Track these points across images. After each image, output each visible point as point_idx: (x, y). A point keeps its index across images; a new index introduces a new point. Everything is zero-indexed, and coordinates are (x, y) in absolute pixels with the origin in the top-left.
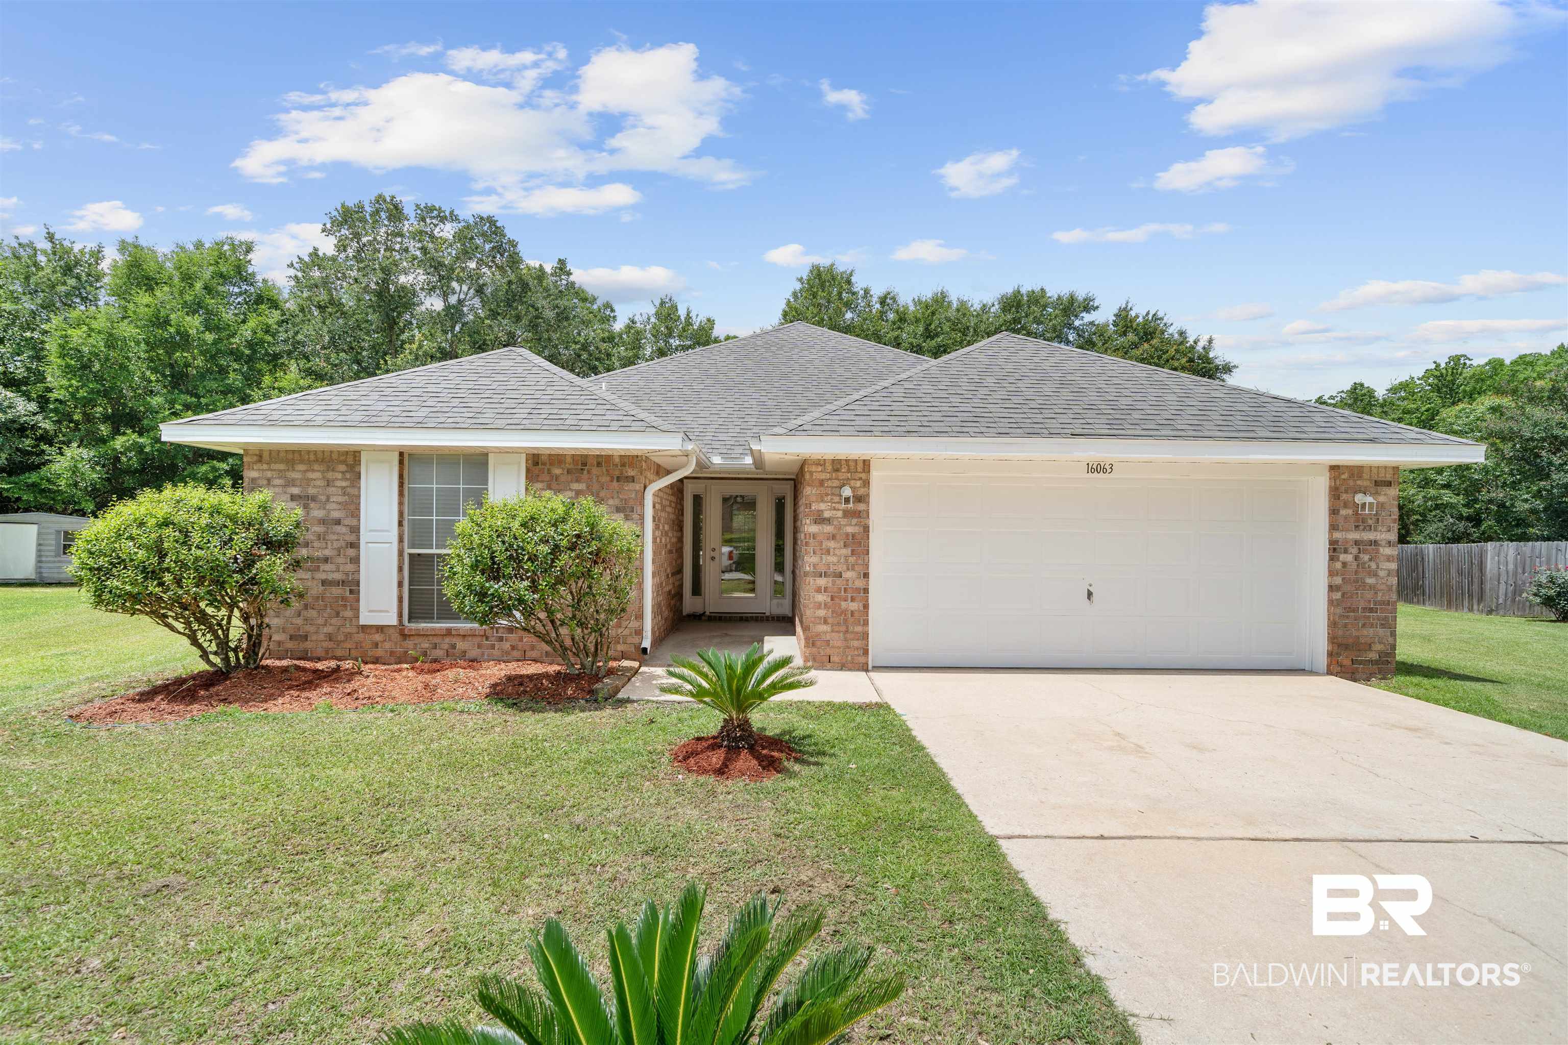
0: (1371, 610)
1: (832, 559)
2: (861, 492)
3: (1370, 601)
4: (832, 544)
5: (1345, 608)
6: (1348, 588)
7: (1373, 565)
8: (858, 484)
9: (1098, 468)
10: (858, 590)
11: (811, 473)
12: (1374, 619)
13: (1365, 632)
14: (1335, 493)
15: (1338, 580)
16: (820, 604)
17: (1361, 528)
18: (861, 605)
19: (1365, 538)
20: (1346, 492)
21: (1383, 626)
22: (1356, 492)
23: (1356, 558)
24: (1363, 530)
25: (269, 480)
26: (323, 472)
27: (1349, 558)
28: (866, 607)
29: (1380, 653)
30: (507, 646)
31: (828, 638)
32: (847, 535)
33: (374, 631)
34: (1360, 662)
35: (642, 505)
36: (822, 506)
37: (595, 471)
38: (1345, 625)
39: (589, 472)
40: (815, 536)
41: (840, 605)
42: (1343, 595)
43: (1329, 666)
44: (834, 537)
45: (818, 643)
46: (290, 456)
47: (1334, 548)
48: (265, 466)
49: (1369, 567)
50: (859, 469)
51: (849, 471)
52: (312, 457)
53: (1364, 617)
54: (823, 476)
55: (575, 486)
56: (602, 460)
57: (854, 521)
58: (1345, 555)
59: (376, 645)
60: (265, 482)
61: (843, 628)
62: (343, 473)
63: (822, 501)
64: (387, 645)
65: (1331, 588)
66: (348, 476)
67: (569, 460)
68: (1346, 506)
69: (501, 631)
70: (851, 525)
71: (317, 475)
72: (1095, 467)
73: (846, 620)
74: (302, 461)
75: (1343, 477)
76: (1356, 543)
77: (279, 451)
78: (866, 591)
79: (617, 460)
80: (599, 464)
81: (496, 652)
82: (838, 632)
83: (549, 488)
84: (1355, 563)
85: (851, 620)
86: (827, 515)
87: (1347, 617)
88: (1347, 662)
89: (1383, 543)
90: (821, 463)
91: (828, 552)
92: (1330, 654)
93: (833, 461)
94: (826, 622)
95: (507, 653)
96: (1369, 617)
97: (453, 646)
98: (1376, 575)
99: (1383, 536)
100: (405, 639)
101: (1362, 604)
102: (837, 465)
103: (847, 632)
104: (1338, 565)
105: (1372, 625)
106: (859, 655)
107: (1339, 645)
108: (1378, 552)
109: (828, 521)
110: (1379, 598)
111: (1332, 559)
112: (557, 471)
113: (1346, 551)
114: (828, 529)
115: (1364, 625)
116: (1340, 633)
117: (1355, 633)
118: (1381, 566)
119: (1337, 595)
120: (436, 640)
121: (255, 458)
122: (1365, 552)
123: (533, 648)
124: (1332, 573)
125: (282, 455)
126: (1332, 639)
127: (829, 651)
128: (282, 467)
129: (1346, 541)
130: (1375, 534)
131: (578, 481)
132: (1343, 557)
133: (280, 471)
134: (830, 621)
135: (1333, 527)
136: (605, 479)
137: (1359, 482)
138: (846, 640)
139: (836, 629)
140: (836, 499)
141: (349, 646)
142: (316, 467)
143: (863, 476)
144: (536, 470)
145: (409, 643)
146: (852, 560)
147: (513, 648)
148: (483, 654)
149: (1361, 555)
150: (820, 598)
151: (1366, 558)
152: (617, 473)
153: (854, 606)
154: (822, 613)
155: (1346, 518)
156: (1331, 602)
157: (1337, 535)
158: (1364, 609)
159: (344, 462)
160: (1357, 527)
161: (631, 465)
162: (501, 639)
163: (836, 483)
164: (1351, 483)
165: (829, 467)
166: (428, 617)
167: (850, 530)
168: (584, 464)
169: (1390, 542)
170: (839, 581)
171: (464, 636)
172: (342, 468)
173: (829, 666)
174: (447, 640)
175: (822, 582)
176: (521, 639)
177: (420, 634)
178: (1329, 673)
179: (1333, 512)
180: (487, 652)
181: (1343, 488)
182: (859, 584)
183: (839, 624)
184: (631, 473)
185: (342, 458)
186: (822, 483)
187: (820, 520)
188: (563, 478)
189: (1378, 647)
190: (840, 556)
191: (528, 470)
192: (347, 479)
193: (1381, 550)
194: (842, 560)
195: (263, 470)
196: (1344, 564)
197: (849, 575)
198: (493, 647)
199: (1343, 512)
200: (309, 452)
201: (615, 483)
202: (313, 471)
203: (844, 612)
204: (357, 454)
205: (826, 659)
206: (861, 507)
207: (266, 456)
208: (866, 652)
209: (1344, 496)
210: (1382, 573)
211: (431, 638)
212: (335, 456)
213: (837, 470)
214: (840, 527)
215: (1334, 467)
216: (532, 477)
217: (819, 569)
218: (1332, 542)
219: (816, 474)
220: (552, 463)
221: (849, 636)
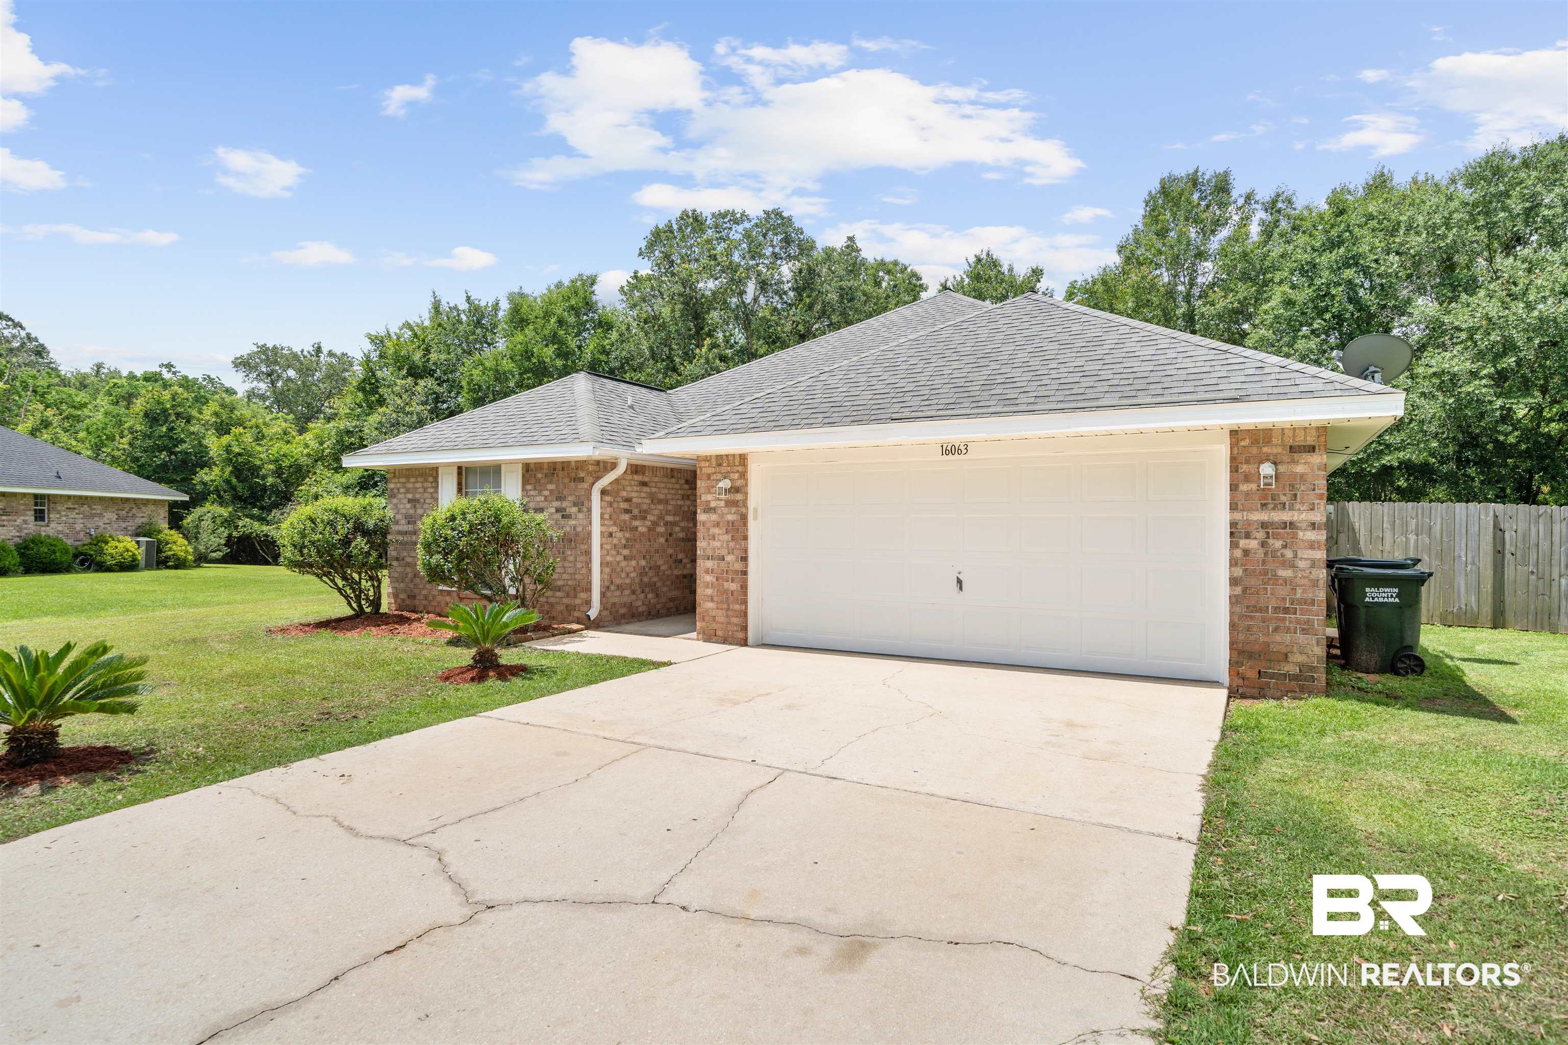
0: (1286, 610)
1: (717, 544)
2: (739, 483)
3: (1284, 599)
4: (716, 531)
5: (1248, 607)
7: (1289, 554)
8: (736, 476)
9: (950, 450)
10: (736, 572)
11: (701, 468)
12: (1291, 622)
13: (1278, 638)
14: (1236, 464)
15: (1238, 572)
16: (708, 583)
17: (1271, 506)
18: (739, 585)
19: (1276, 519)
20: (1247, 462)
21: (1304, 631)
22: (1261, 462)
23: (1263, 544)
24: (1274, 509)
25: (398, 490)
27: (1253, 544)
28: (745, 587)
29: (1301, 666)
31: (714, 614)
32: (728, 522)
33: (446, 594)
34: (1272, 676)
35: (589, 500)
36: (709, 497)
37: (561, 474)
38: (1249, 628)
40: (707, 524)
41: (723, 586)
42: (1245, 590)
43: (1233, 680)
44: (718, 524)
45: (707, 618)
46: (408, 473)
47: (1236, 532)
49: (1283, 555)
50: (737, 464)
51: (728, 465)
52: (417, 473)
53: (1277, 618)
54: (710, 470)
55: (550, 487)
57: (734, 510)
58: (1247, 541)
59: (447, 604)
61: (725, 606)
63: (709, 493)
65: (1234, 582)
66: (434, 485)
67: (546, 466)
68: (1247, 479)
70: (730, 513)
72: (949, 448)
75: (1242, 443)
76: (1264, 525)
77: (402, 470)
78: (745, 573)
79: (573, 464)
82: (722, 609)
83: (535, 489)
84: (1261, 552)
85: (731, 598)
86: (713, 504)
87: (1252, 618)
88: (1252, 674)
89: (1304, 525)
90: (707, 459)
91: (714, 538)
92: (1235, 663)
93: (717, 456)
94: (712, 600)
96: (1284, 619)
98: (1293, 566)
99: (1303, 516)
101: (1273, 604)
102: (720, 460)
103: (728, 609)
104: (1238, 553)
105: (1288, 630)
106: (737, 631)
107: (1241, 652)
108: (1295, 536)
109: (714, 510)
110: (1298, 596)
111: (1234, 545)
112: (539, 476)
113: (1248, 536)
114: (714, 517)
115: (1276, 629)
116: (1241, 637)
117: (1262, 639)
118: (1300, 555)
119: (1238, 590)
121: (392, 475)
122: (1276, 537)
124: (1233, 563)
125: (404, 472)
126: (1237, 644)
127: (714, 626)
128: (404, 480)
129: (1249, 523)
130: (1290, 513)
131: (551, 483)
132: (1243, 543)
134: (715, 599)
135: (1233, 507)
136: (566, 480)
137: (1265, 450)
138: (727, 616)
139: (720, 606)
141: (434, 604)
142: (419, 479)
143: (740, 469)
144: (527, 475)
146: (732, 544)
149: (1271, 541)
150: (709, 578)
151: (1278, 544)
152: (573, 475)
153: (733, 586)
154: (709, 591)
155: (1248, 494)
156: (1234, 599)
157: (1238, 516)
158: (1276, 609)
159: (433, 475)
160: (1264, 506)
161: (582, 469)
163: (719, 476)
164: (1254, 451)
165: (714, 463)
167: (730, 517)
168: (555, 469)
169: (1313, 524)
170: (722, 564)
172: (432, 479)
173: (714, 639)
175: (709, 564)
178: (1230, 685)
179: (1234, 487)
181: (1242, 458)
182: (738, 566)
183: (722, 602)
184: (582, 475)
185: (432, 472)
186: (709, 477)
187: (709, 510)
188: (542, 481)
189: (1299, 658)
190: (723, 541)
191: (523, 476)
192: (433, 487)
193: (1301, 534)
194: (725, 545)
195: (396, 483)
196: (1246, 552)
197: (729, 558)
199: (1244, 487)
200: (415, 469)
201: (572, 484)
202: (420, 482)
203: (726, 591)
204: (438, 469)
205: (712, 632)
206: (739, 497)
207: (397, 473)
208: (746, 629)
209: (1244, 468)
210: (1302, 564)
212: (429, 471)
213: (720, 465)
214: (722, 516)
215: (1234, 433)
216: (525, 481)
217: (710, 553)
218: (1233, 524)
219: (705, 469)
220: (536, 470)
221: (730, 613)
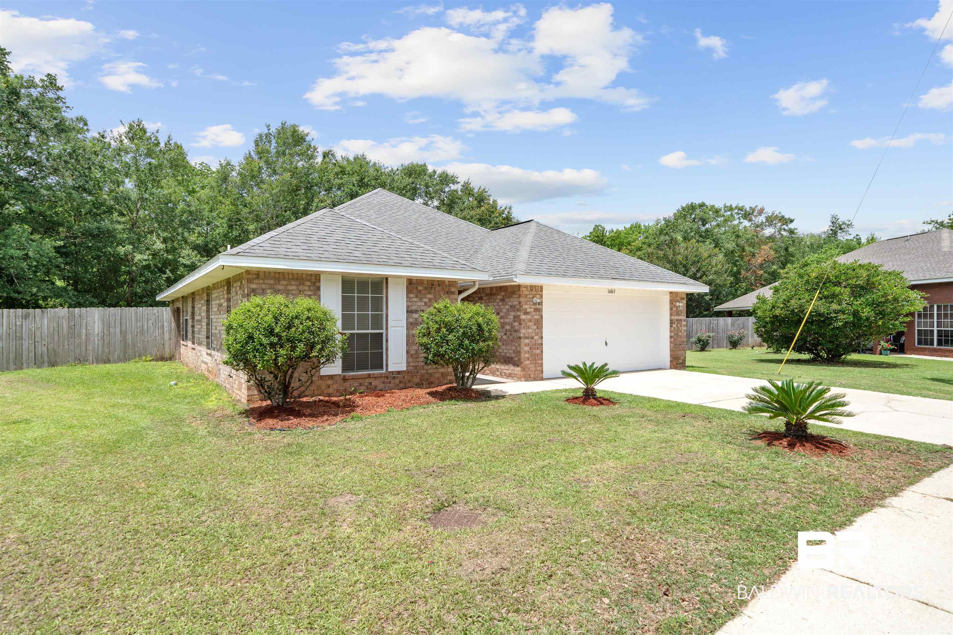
1: (530, 331)
2: (540, 300)
3: (680, 341)
4: (530, 324)
5: (674, 344)
6: (675, 337)
7: (680, 328)
8: (539, 296)
9: (611, 291)
10: (539, 344)
11: (523, 291)
13: (679, 353)
14: (672, 302)
15: (673, 334)
16: (526, 351)
17: (677, 315)
18: (540, 351)
19: (679, 318)
20: (674, 302)
21: (683, 350)
22: (677, 302)
23: (677, 326)
25: (263, 290)
26: (297, 285)
28: (542, 351)
29: (682, 360)
30: (397, 381)
31: (529, 367)
32: (535, 319)
33: (327, 378)
34: (678, 365)
36: (527, 307)
37: (438, 288)
39: (434, 288)
40: (524, 320)
41: (533, 351)
43: (671, 366)
44: (531, 321)
45: (526, 369)
46: (277, 276)
47: (671, 322)
48: (261, 281)
50: (539, 290)
51: (536, 291)
52: (291, 276)
53: (678, 347)
54: (527, 293)
55: (429, 296)
56: (440, 283)
57: (538, 313)
58: (674, 325)
59: (329, 387)
60: (261, 291)
61: (534, 362)
62: (309, 286)
63: (527, 304)
64: (335, 386)
65: (671, 337)
66: (312, 288)
67: (426, 282)
68: (673, 307)
69: (394, 373)
70: (536, 315)
71: (294, 287)
73: (535, 358)
74: (284, 279)
75: (671, 296)
76: (677, 320)
77: (270, 272)
78: (542, 344)
79: (447, 283)
80: (439, 285)
81: (392, 385)
82: (533, 364)
83: (417, 297)
84: (677, 328)
85: (537, 358)
86: (528, 310)
87: (675, 347)
88: (675, 364)
89: (683, 320)
90: (526, 287)
91: (529, 328)
92: (671, 361)
93: (530, 286)
94: (528, 360)
95: (398, 385)
97: (371, 383)
98: (681, 332)
99: (683, 317)
100: (345, 382)
101: (678, 343)
102: (532, 288)
104: (673, 328)
105: (681, 350)
106: (540, 374)
107: (673, 358)
109: (529, 313)
110: (682, 340)
111: (671, 326)
112: (420, 288)
113: (673, 323)
114: (529, 317)
116: (673, 353)
117: (677, 353)
118: (682, 328)
120: (361, 381)
121: (255, 276)
122: (679, 323)
123: (409, 381)
124: (671, 332)
125: (272, 274)
126: (671, 356)
127: (529, 373)
128: (272, 282)
129: (674, 320)
130: (681, 317)
131: (429, 293)
133: (271, 284)
134: (530, 359)
135: (671, 315)
136: (442, 292)
137: (677, 298)
138: (535, 367)
139: (532, 362)
140: (531, 303)
141: (313, 389)
142: (293, 283)
143: (540, 293)
144: (410, 287)
145: (347, 384)
146: (537, 330)
147: (400, 382)
148: (385, 387)
150: (527, 348)
151: (679, 326)
152: (447, 290)
153: (538, 352)
154: (527, 355)
155: (674, 311)
156: (671, 342)
157: (673, 317)
159: (309, 280)
160: (675, 314)
161: (453, 286)
162: (394, 378)
163: (531, 296)
164: (673, 298)
165: (529, 289)
166: (352, 369)
167: (536, 317)
168: (433, 285)
170: (533, 341)
171: (376, 378)
172: (308, 283)
173: (530, 379)
174: (367, 381)
175: (527, 341)
176: (404, 378)
177: (353, 378)
178: (671, 368)
179: (671, 309)
180: (387, 385)
182: (539, 342)
183: (533, 360)
184: (453, 289)
185: (309, 278)
186: (526, 296)
187: (526, 313)
188: (423, 292)
189: (682, 358)
190: (533, 329)
191: (407, 288)
192: (311, 290)
193: (682, 323)
194: (534, 331)
195: (259, 284)
197: (536, 338)
198: (390, 382)
199: (673, 309)
200: (288, 274)
201: (445, 295)
202: (291, 285)
203: (534, 355)
204: (318, 276)
205: (529, 376)
206: (540, 307)
207: (262, 275)
208: (542, 372)
210: (683, 331)
211: (358, 380)
212: (304, 276)
213: (532, 290)
214: (533, 316)
215: (671, 293)
216: (409, 291)
217: (527, 335)
218: (671, 320)
219: (524, 291)
220: (418, 284)
221: (537, 365)
